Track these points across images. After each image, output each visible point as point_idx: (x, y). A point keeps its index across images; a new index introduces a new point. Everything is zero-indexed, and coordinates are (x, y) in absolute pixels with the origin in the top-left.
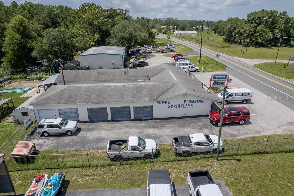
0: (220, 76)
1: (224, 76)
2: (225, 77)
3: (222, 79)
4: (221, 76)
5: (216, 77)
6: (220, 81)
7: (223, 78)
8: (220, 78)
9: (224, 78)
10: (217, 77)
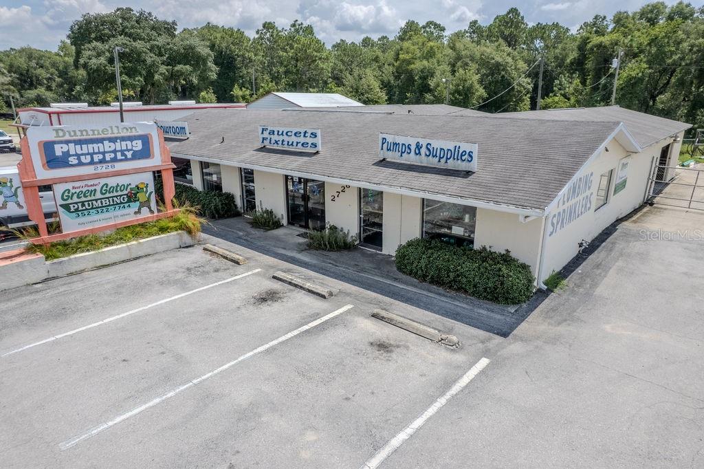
0: (101, 141)
1: (131, 139)
2: (138, 145)
3: (119, 166)
4: (108, 146)
5: (67, 154)
6: (112, 182)
7: (126, 159)
8: (102, 161)
9: (137, 156)
10: (72, 148)
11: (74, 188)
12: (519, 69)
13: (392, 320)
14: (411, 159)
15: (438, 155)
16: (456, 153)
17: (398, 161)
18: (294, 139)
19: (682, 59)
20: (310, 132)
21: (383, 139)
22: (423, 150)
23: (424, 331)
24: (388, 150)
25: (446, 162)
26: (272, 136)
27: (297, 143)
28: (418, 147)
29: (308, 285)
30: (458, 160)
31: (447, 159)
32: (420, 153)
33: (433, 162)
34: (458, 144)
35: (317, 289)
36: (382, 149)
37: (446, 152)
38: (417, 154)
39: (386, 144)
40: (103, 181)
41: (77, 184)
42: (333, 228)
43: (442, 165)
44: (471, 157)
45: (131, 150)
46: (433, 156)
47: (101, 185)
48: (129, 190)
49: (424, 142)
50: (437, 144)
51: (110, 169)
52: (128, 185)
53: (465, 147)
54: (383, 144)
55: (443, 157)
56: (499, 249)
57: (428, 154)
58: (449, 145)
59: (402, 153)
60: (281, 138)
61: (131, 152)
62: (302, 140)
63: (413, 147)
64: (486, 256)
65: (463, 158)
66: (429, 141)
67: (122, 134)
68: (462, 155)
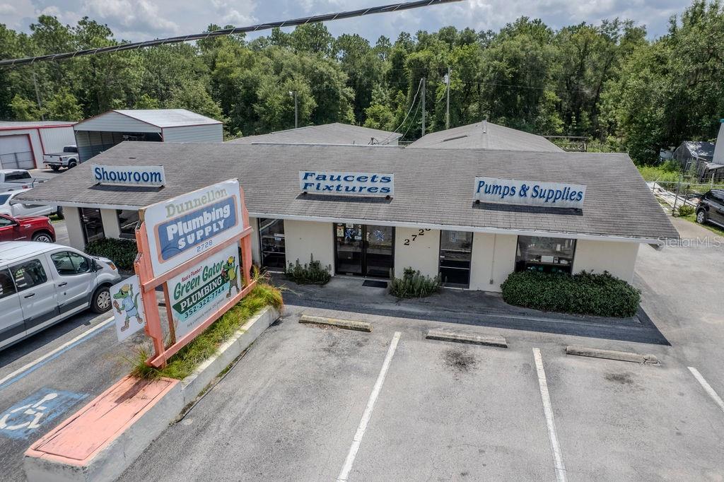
3: (215, 241)
6: (211, 262)
8: (203, 239)
11: (183, 280)
12: (341, 79)
13: (590, 353)
14: (516, 200)
15: (546, 195)
16: (566, 194)
17: (499, 203)
18: (358, 185)
19: (483, 76)
20: (380, 176)
21: (481, 182)
22: (529, 193)
23: (626, 356)
24: (486, 192)
25: (554, 201)
26: (322, 182)
27: (361, 188)
28: (524, 189)
29: (479, 338)
30: (567, 199)
31: (556, 198)
32: (525, 195)
33: (540, 202)
34: (568, 186)
35: (493, 340)
36: (478, 191)
37: (555, 193)
38: (522, 196)
39: (484, 187)
40: (203, 264)
41: (185, 275)
42: (409, 273)
43: (550, 204)
44: (581, 196)
45: (223, 218)
46: (541, 197)
47: (203, 269)
48: (222, 269)
49: (530, 184)
50: (545, 186)
51: (210, 247)
52: (222, 263)
53: (575, 188)
54: (480, 186)
55: (552, 197)
56: (599, 271)
57: (534, 195)
58: (560, 187)
59: (504, 194)
60: (336, 183)
61: (223, 221)
62: (369, 184)
63: (517, 191)
64: (585, 277)
65: (572, 197)
66: (537, 183)
67: (217, 200)
68: (571, 195)
